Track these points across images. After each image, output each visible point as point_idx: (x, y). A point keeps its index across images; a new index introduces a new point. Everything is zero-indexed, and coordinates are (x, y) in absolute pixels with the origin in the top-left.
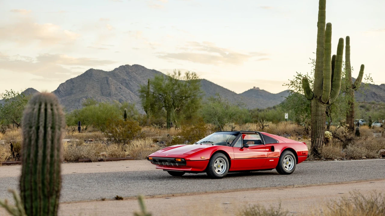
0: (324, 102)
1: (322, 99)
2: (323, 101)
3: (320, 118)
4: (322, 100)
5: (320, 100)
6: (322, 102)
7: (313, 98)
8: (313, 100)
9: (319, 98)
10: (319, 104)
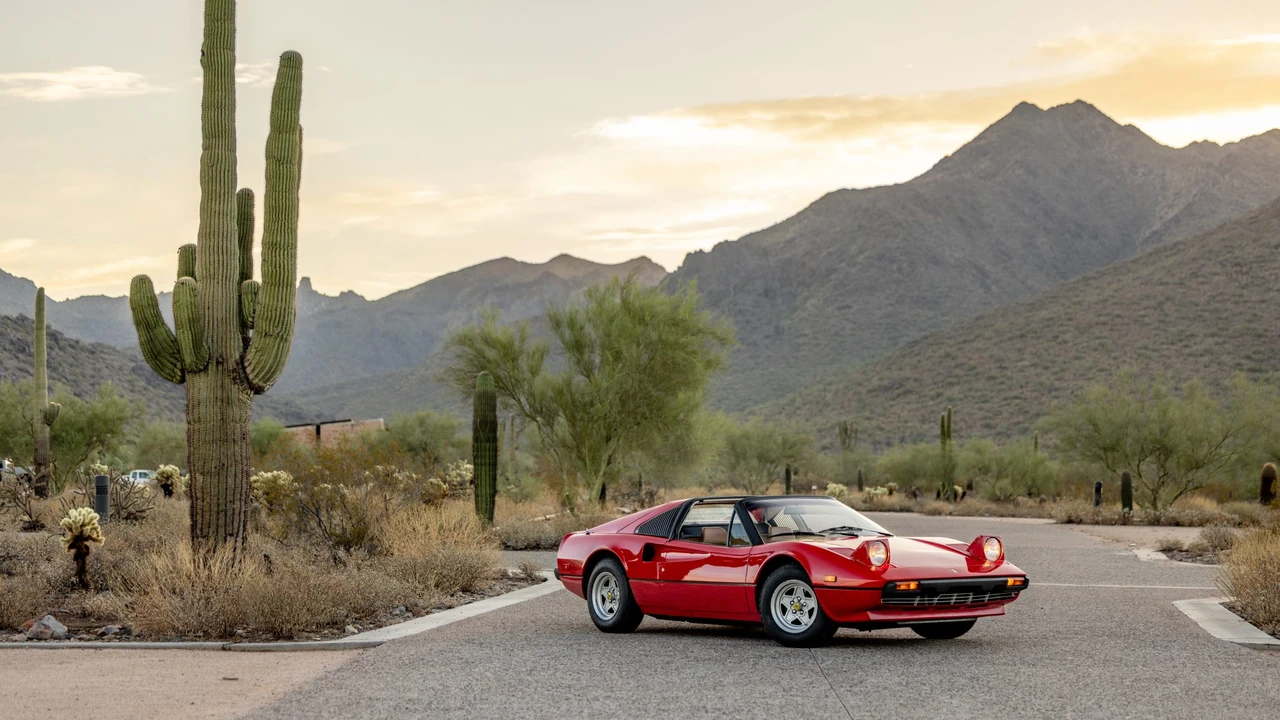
0: (261, 384)
1: (248, 370)
2: (255, 382)
3: (237, 448)
4: (251, 377)
5: (240, 376)
6: (250, 383)
7: (208, 363)
8: (202, 374)
9: (231, 364)
10: (235, 391)
